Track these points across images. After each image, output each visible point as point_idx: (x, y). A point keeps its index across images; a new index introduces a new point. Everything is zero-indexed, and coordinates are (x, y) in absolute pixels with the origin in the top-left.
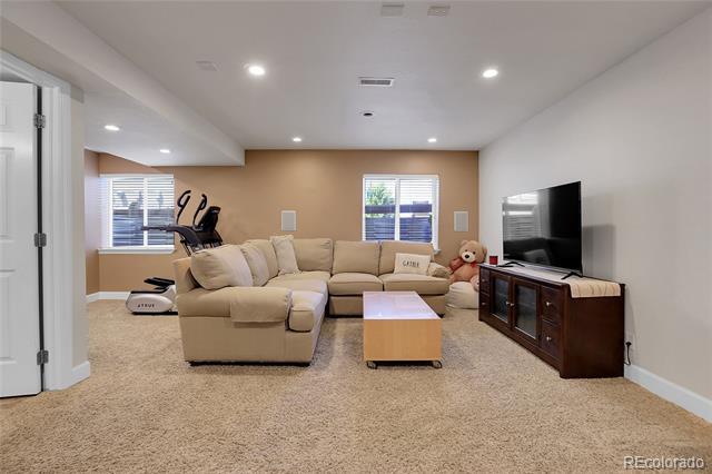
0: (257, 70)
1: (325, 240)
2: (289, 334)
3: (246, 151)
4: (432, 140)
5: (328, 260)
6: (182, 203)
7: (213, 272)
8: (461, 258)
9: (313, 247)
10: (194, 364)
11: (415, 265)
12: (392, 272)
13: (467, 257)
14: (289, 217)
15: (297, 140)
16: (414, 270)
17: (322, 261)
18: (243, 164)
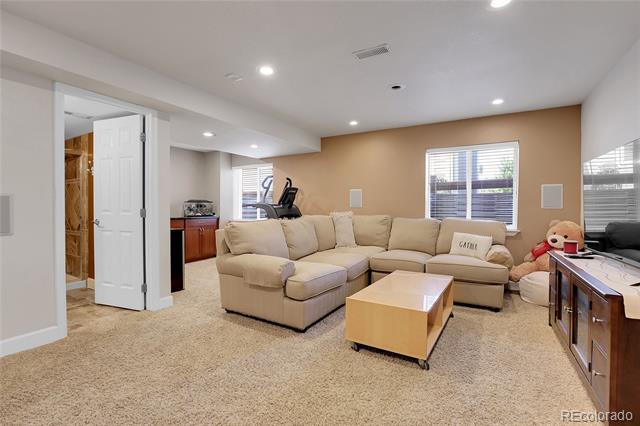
0: (267, 71)
1: (383, 217)
2: (286, 301)
3: (322, 139)
4: (498, 102)
5: (384, 236)
6: (266, 185)
7: (236, 241)
8: (546, 242)
9: (370, 223)
10: (228, 312)
11: (472, 246)
12: (448, 253)
13: (554, 241)
14: (356, 195)
15: (354, 123)
16: (472, 252)
17: (378, 237)
18: (319, 150)
